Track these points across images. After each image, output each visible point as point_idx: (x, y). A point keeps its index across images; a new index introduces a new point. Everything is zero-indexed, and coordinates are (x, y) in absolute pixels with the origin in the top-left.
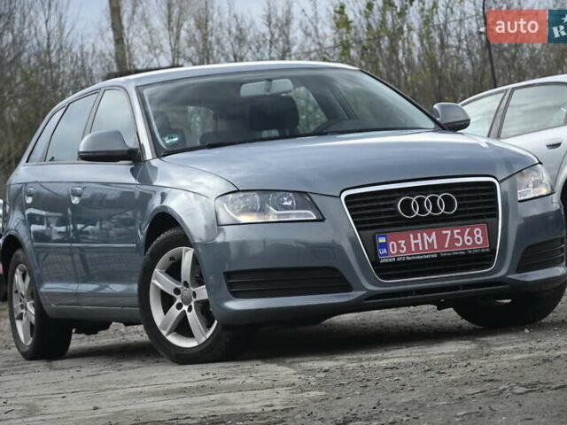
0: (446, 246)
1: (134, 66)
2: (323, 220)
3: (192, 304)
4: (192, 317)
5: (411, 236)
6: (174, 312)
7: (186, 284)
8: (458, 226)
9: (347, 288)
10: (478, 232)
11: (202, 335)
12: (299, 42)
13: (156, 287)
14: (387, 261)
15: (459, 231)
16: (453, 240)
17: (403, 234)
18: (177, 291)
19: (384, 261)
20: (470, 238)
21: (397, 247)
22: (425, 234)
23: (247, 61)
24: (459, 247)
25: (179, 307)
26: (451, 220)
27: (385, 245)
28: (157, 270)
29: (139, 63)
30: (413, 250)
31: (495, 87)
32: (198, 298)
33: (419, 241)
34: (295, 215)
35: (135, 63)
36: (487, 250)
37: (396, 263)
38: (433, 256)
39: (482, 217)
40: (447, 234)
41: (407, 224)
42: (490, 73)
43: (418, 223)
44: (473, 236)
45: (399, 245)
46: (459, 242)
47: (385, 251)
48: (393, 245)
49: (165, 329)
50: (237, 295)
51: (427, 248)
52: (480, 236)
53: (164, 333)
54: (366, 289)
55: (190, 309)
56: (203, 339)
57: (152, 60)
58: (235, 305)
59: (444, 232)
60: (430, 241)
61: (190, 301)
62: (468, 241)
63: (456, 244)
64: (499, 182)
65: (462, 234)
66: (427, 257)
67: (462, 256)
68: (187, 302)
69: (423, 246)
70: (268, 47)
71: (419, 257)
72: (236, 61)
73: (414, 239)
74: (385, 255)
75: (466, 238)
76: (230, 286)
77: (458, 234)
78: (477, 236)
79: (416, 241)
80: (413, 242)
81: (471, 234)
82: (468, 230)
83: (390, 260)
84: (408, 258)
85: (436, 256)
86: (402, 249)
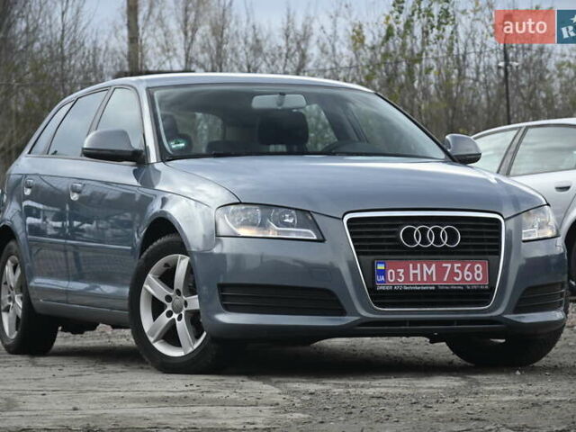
0: (445, 279)
1: (146, 67)
2: (322, 241)
3: (183, 313)
4: (182, 326)
5: (411, 265)
6: (164, 319)
7: (178, 292)
8: (458, 260)
9: (341, 312)
10: (478, 268)
11: (189, 345)
12: (314, 59)
13: (149, 293)
14: (384, 288)
15: (459, 265)
16: (453, 274)
17: (403, 262)
18: (169, 298)
19: (381, 288)
20: (470, 273)
21: (396, 275)
22: (424, 265)
23: (261, 72)
24: (456, 282)
25: (169, 314)
26: (453, 254)
27: (383, 273)
28: (150, 276)
29: (151, 65)
30: (411, 279)
31: (509, 124)
32: (189, 308)
33: (418, 271)
34: (295, 233)
35: (147, 63)
36: (487, 287)
37: (393, 291)
38: (431, 288)
39: (484, 253)
40: (447, 267)
41: (408, 254)
42: (505, 110)
43: (419, 253)
44: (473, 272)
45: (397, 274)
46: (458, 277)
47: (383, 278)
48: (391, 273)
49: (152, 336)
50: (229, 308)
51: (425, 279)
52: (480, 272)
53: (151, 339)
54: (359, 315)
55: (180, 318)
56: (191, 350)
57: (164, 63)
58: (226, 318)
59: (444, 265)
60: (429, 273)
61: (181, 310)
62: (468, 276)
63: (455, 278)
64: (505, 220)
65: (462, 269)
66: (425, 288)
67: (460, 290)
68: (178, 310)
69: (422, 277)
70: (283, 61)
71: (416, 288)
72: (249, 72)
73: (414, 269)
74: (382, 282)
75: (466, 273)
76: (223, 298)
77: (458, 268)
78: (477, 272)
79: (415, 272)
80: (412, 272)
81: (471, 270)
82: (469, 265)
83: (387, 288)
84: (406, 288)
85: (433, 288)
86: (401, 278)
